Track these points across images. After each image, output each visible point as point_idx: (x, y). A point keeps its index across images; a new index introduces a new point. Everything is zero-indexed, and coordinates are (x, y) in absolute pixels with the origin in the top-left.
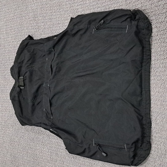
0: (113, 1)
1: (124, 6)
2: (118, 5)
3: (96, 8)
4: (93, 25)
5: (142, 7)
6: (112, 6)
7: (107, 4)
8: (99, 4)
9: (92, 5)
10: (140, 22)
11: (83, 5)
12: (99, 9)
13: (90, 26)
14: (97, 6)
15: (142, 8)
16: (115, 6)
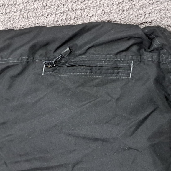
0: (87, 2)
1: (115, 15)
2: (99, 12)
3: (43, 15)
4: (41, 55)
5: (162, 18)
6: (85, 13)
7: (70, 7)
8: (50, 7)
9: (32, 7)
10: (165, 54)
11: (10, 6)
12: (51, 18)
13: (33, 59)
14: (44, 11)
15: (163, 22)
16: (92, 13)
